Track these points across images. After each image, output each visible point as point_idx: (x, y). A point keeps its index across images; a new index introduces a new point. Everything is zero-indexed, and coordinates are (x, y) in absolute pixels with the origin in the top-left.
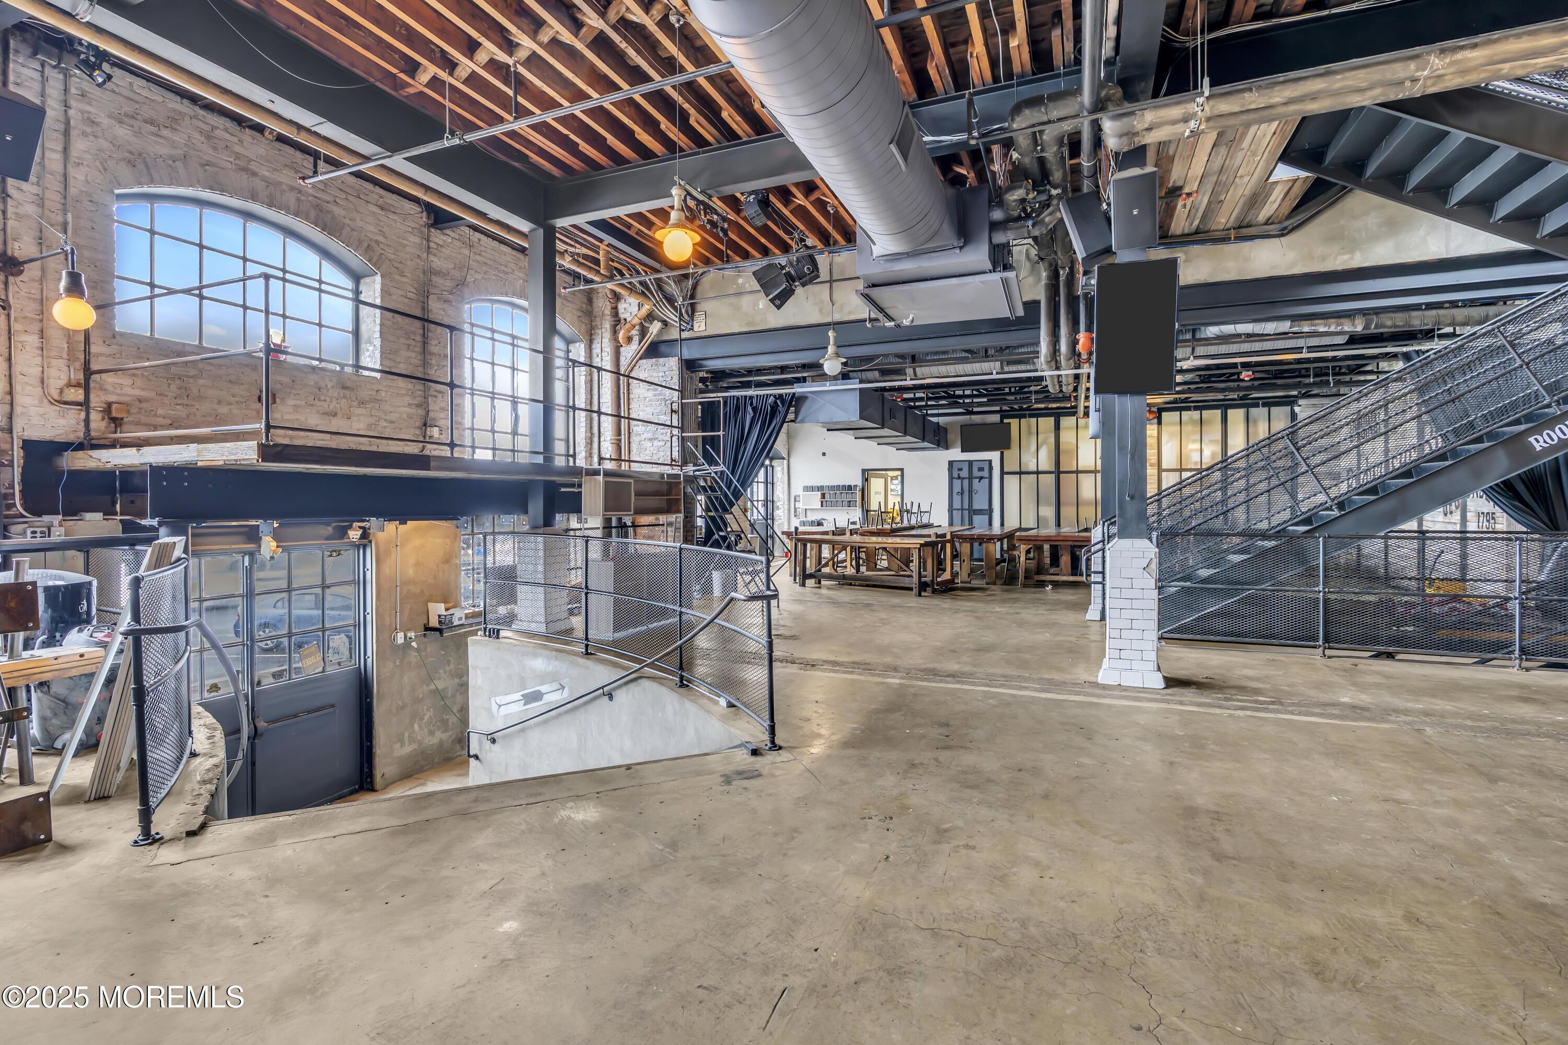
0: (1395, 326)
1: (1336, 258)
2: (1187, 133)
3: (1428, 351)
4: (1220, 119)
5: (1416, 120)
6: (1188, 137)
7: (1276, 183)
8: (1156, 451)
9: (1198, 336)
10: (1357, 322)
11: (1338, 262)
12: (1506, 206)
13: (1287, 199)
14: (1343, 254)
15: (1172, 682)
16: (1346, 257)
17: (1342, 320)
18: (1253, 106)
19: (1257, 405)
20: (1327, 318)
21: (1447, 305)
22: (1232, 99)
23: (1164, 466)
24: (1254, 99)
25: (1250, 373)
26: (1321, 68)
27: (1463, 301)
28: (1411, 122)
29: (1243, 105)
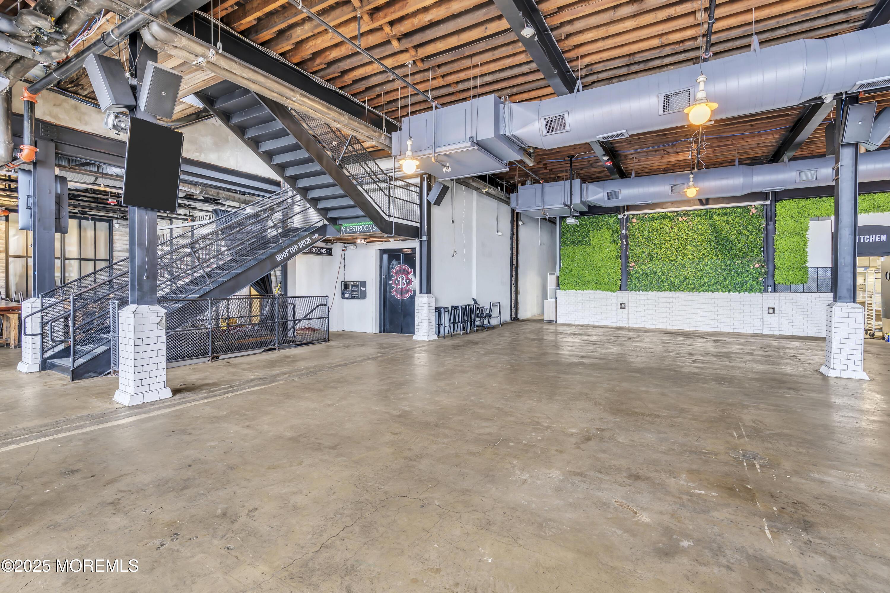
0: (213, 196)
1: (193, 153)
2: (194, 63)
3: (230, 212)
4: (213, 66)
5: (269, 110)
6: (194, 65)
7: (183, 103)
8: (4, 241)
9: (101, 171)
10: (197, 189)
11: (194, 155)
12: (279, 159)
13: (180, 113)
14: (197, 152)
15: (176, 392)
16: (198, 154)
17: (191, 186)
18: (234, 71)
19: (87, 219)
20: (184, 183)
21: (234, 191)
22: (228, 61)
23: (11, 253)
24: (236, 68)
25: (115, 201)
26: (267, 74)
27: (240, 191)
28: (267, 110)
29: (231, 68)
